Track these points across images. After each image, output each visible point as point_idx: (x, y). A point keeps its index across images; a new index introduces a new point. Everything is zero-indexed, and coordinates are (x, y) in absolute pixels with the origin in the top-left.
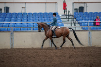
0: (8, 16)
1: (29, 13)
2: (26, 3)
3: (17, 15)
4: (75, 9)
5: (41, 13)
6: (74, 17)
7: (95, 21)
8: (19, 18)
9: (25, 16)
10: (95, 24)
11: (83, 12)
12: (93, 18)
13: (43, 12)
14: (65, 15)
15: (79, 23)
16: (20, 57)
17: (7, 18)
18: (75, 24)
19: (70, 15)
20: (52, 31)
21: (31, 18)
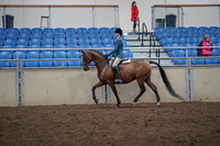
0: (11, 35)
1: (58, 30)
2: (50, 6)
3: (30, 33)
4: (158, 21)
5: (82, 29)
6: (155, 37)
7: (201, 45)
8: (35, 40)
9: (49, 34)
10: (200, 53)
11: (174, 26)
12: (195, 39)
13: (88, 26)
14: (135, 33)
15: (166, 51)
16: (36, 126)
17: (8, 41)
18: (158, 52)
19: (147, 33)
20: (114, 69)
21: (62, 40)
